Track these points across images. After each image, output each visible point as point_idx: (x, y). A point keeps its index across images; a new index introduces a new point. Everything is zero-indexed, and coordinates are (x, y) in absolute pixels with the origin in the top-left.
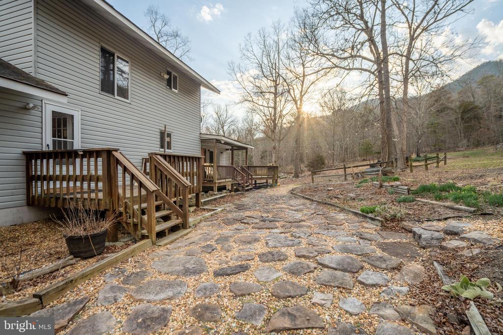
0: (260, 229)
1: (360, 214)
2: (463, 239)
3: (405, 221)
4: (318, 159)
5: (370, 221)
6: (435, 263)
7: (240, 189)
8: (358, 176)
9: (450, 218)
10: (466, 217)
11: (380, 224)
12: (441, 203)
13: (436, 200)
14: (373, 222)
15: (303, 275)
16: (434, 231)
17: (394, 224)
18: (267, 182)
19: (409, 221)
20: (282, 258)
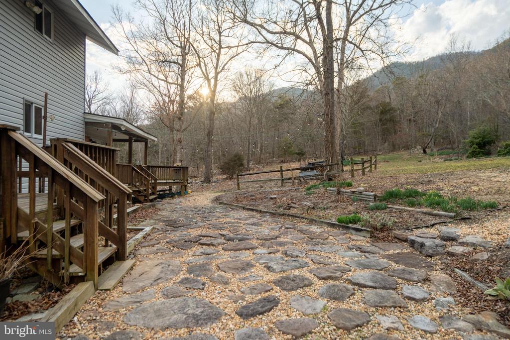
0: (237, 250)
1: (339, 226)
2: (462, 244)
3: (395, 230)
4: (236, 159)
5: (354, 232)
6: (457, 270)
7: (142, 199)
8: (301, 181)
9: (436, 224)
10: (450, 222)
11: (369, 235)
12: (418, 210)
13: (409, 206)
14: (358, 233)
15: (348, 300)
16: (430, 238)
17: (385, 234)
18: (170, 190)
19: (399, 230)
20: (306, 282)
